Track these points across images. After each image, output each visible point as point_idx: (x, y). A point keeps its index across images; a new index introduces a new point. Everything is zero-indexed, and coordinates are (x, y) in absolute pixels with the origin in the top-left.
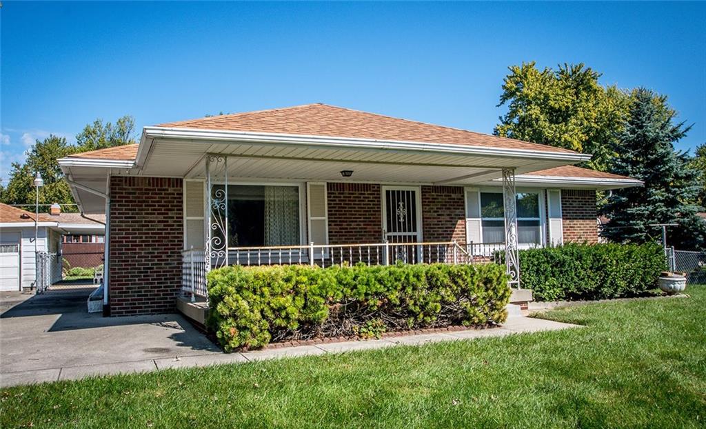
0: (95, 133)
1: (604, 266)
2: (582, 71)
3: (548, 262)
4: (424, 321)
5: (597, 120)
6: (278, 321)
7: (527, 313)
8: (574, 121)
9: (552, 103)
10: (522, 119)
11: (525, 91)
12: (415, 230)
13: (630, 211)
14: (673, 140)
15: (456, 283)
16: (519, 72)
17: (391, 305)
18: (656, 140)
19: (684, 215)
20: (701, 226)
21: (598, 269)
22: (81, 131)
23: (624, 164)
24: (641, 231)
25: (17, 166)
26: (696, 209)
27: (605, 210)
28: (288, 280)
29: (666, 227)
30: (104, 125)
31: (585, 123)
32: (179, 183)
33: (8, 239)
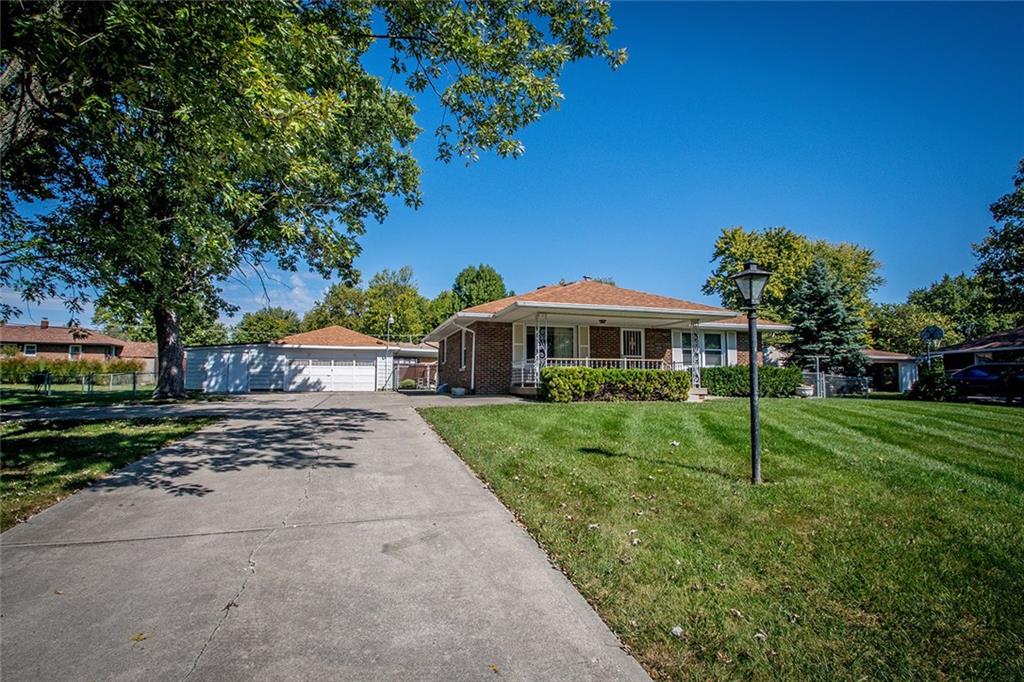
0: (383, 279)
2: (784, 233)
3: (722, 375)
4: (644, 397)
5: (797, 274)
6: (576, 391)
8: (775, 274)
11: (733, 250)
12: (640, 354)
13: (805, 348)
15: (661, 379)
16: (729, 234)
17: (628, 388)
18: (827, 294)
22: (373, 278)
25: (318, 304)
30: (390, 273)
32: (510, 325)
33: (367, 358)
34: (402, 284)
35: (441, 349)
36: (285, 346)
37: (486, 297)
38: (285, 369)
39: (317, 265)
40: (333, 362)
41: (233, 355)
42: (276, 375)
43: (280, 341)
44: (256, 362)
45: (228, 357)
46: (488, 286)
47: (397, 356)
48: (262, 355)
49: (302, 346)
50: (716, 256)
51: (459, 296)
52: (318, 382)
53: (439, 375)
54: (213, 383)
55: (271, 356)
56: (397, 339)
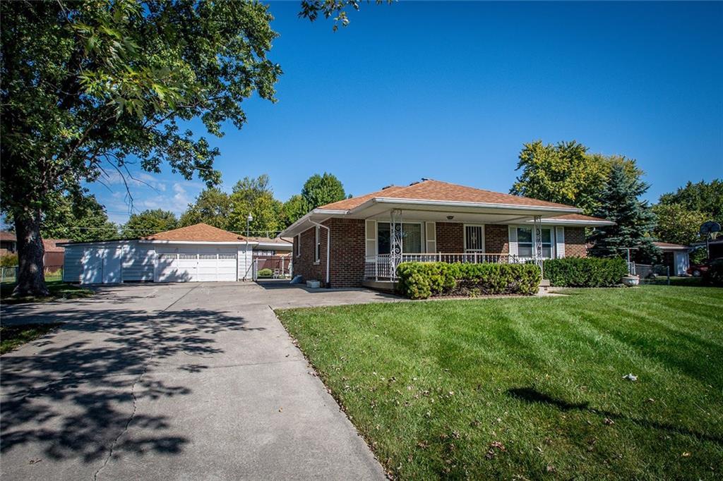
0: (244, 185)
1: (590, 270)
2: (575, 146)
3: (558, 267)
4: (499, 291)
5: (585, 179)
6: (435, 286)
7: (548, 291)
8: (568, 180)
9: (553, 168)
10: (532, 179)
11: (535, 160)
12: (481, 248)
13: (607, 240)
14: (637, 194)
15: (514, 272)
16: (531, 147)
17: (484, 282)
18: (625, 195)
19: (644, 243)
20: (656, 250)
21: (586, 271)
22: (236, 184)
23: (603, 210)
24: (614, 253)
25: (191, 207)
26: (652, 239)
27: (590, 240)
28: (438, 268)
29: (631, 250)
30: (250, 180)
31: (577, 181)
32: (363, 221)
33: (230, 251)
34: (260, 189)
35: (296, 243)
36: (155, 242)
37: (329, 200)
38: (155, 263)
39: (179, 167)
40: (198, 255)
41: (107, 251)
42: (146, 268)
43: (150, 238)
44: (128, 256)
45: (103, 252)
46: (330, 191)
47: (255, 249)
48: (134, 250)
49: (170, 242)
50: (521, 164)
51: (307, 199)
52: (186, 274)
53: (293, 266)
54: (89, 276)
55: (142, 251)
56: (257, 235)
